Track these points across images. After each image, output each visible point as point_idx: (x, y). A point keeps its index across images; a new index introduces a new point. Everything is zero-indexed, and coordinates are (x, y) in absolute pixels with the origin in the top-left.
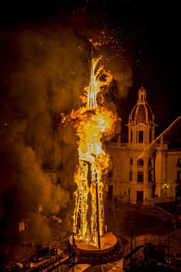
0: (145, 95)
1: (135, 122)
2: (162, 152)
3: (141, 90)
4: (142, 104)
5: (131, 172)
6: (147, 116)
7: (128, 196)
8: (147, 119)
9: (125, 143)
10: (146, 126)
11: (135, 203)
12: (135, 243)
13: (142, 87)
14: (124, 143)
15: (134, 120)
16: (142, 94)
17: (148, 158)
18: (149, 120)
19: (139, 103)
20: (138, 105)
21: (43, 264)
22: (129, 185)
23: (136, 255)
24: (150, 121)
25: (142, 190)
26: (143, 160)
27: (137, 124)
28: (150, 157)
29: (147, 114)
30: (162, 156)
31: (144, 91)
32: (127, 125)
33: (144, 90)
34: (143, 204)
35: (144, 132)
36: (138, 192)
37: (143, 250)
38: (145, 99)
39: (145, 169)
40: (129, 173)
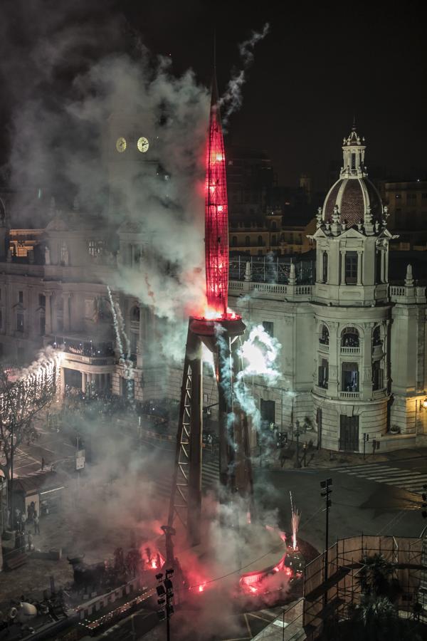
0: (360, 154)
1: (334, 228)
2: (409, 309)
3: (349, 140)
4: (353, 177)
5: (325, 363)
6: (369, 211)
7: (316, 429)
8: (367, 218)
9: (307, 286)
10: (364, 238)
11: (336, 447)
12: (337, 557)
13: (353, 131)
14: (304, 287)
15: (331, 222)
16: (353, 152)
17: (372, 325)
18: (373, 222)
19: (345, 176)
20: (342, 180)
21: (89, 606)
22: (320, 399)
23: (338, 590)
24: (377, 226)
25: (355, 413)
26: (357, 331)
27: (339, 233)
28: (375, 324)
29: (369, 204)
30: (409, 320)
31: (359, 143)
32: (311, 237)
33: (358, 139)
34: (358, 450)
35: (359, 256)
36: (343, 417)
37: (358, 576)
38: (360, 165)
39: (362, 356)
40: (320, 367)
